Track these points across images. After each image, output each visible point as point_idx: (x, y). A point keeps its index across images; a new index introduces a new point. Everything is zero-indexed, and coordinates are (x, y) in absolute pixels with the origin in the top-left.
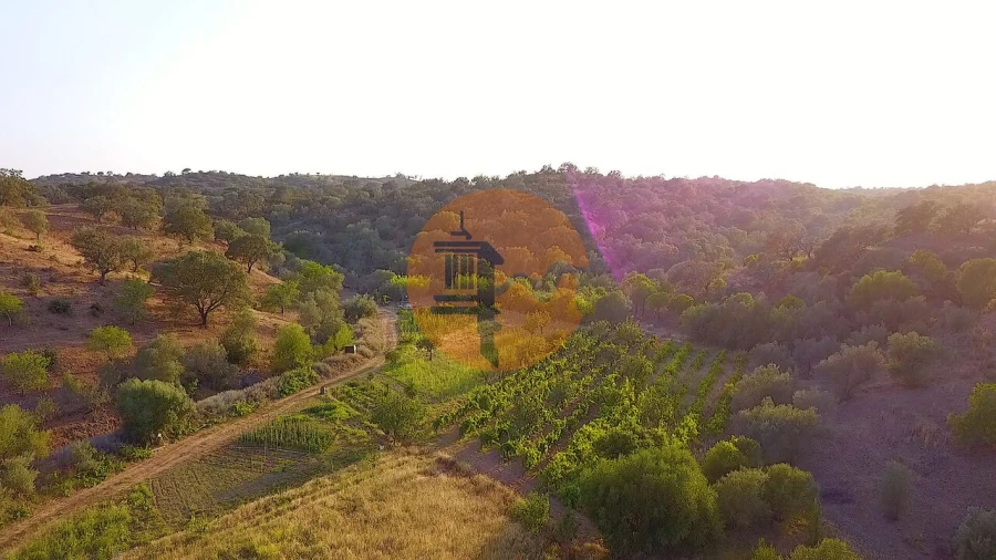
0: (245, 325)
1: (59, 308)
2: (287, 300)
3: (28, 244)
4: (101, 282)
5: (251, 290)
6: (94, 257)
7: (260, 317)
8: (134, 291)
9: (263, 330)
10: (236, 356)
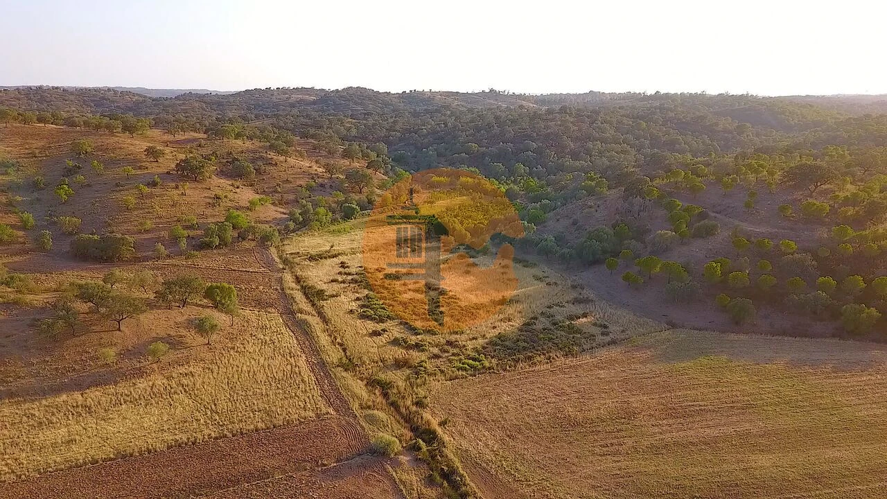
0: (372, 193)
1: (322, 185)
2: (388, 186)
3: (308, 165)
4: (331, 178)
5: (375, 181)
6: (328, 171)
7: (378, 191)
8: (342, 182)
9: (379, 196)
10: (370, 202)
